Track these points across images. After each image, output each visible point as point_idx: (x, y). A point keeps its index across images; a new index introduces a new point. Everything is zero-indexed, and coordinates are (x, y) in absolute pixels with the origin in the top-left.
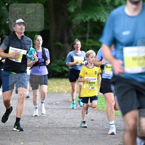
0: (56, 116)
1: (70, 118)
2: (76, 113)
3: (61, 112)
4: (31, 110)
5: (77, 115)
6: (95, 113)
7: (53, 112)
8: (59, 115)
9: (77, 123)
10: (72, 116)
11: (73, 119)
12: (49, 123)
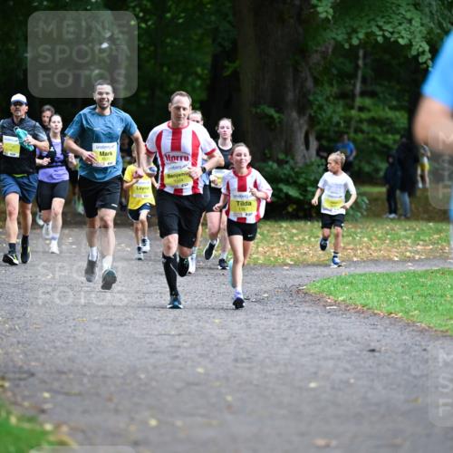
0: (260, 336)
1: (303, 343)
2: (322, 329)
3: (276, 325)
4: (183, 319)
5: (326, 334)
6: (382, 328)
7: (249, 327)
8: (267, 335)
9: (326, 359)
10: (308, 336)
11: (312, 347)
12: (236, 360)
